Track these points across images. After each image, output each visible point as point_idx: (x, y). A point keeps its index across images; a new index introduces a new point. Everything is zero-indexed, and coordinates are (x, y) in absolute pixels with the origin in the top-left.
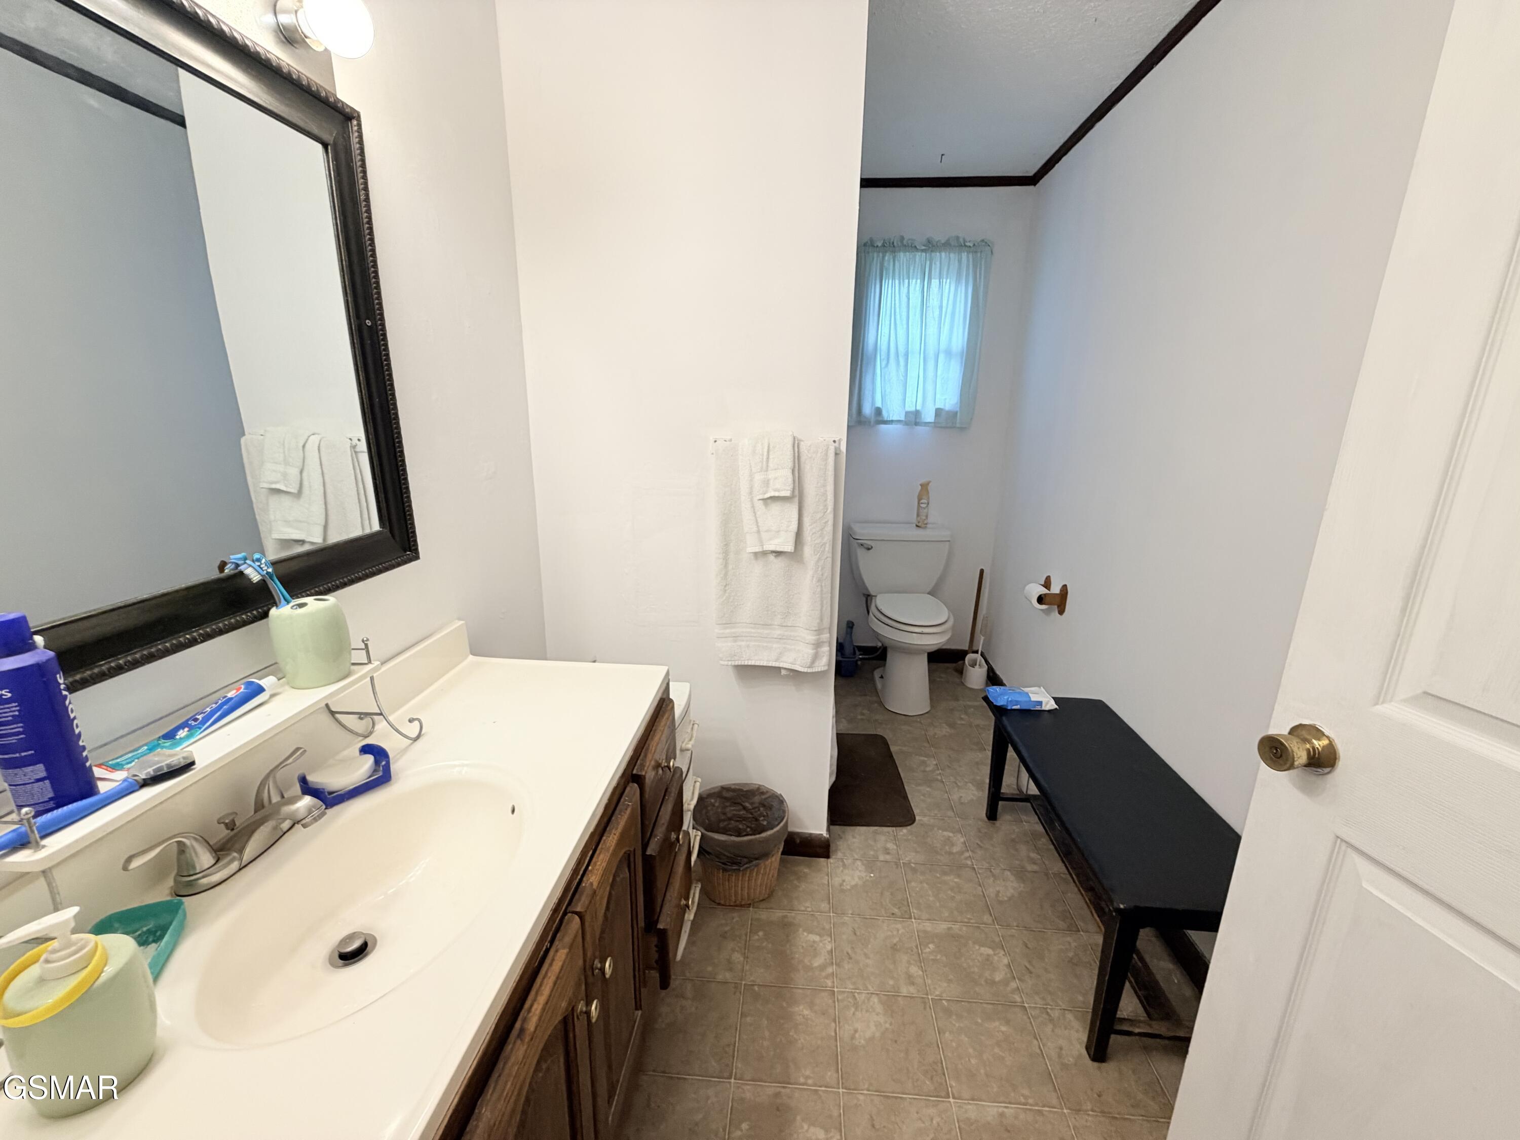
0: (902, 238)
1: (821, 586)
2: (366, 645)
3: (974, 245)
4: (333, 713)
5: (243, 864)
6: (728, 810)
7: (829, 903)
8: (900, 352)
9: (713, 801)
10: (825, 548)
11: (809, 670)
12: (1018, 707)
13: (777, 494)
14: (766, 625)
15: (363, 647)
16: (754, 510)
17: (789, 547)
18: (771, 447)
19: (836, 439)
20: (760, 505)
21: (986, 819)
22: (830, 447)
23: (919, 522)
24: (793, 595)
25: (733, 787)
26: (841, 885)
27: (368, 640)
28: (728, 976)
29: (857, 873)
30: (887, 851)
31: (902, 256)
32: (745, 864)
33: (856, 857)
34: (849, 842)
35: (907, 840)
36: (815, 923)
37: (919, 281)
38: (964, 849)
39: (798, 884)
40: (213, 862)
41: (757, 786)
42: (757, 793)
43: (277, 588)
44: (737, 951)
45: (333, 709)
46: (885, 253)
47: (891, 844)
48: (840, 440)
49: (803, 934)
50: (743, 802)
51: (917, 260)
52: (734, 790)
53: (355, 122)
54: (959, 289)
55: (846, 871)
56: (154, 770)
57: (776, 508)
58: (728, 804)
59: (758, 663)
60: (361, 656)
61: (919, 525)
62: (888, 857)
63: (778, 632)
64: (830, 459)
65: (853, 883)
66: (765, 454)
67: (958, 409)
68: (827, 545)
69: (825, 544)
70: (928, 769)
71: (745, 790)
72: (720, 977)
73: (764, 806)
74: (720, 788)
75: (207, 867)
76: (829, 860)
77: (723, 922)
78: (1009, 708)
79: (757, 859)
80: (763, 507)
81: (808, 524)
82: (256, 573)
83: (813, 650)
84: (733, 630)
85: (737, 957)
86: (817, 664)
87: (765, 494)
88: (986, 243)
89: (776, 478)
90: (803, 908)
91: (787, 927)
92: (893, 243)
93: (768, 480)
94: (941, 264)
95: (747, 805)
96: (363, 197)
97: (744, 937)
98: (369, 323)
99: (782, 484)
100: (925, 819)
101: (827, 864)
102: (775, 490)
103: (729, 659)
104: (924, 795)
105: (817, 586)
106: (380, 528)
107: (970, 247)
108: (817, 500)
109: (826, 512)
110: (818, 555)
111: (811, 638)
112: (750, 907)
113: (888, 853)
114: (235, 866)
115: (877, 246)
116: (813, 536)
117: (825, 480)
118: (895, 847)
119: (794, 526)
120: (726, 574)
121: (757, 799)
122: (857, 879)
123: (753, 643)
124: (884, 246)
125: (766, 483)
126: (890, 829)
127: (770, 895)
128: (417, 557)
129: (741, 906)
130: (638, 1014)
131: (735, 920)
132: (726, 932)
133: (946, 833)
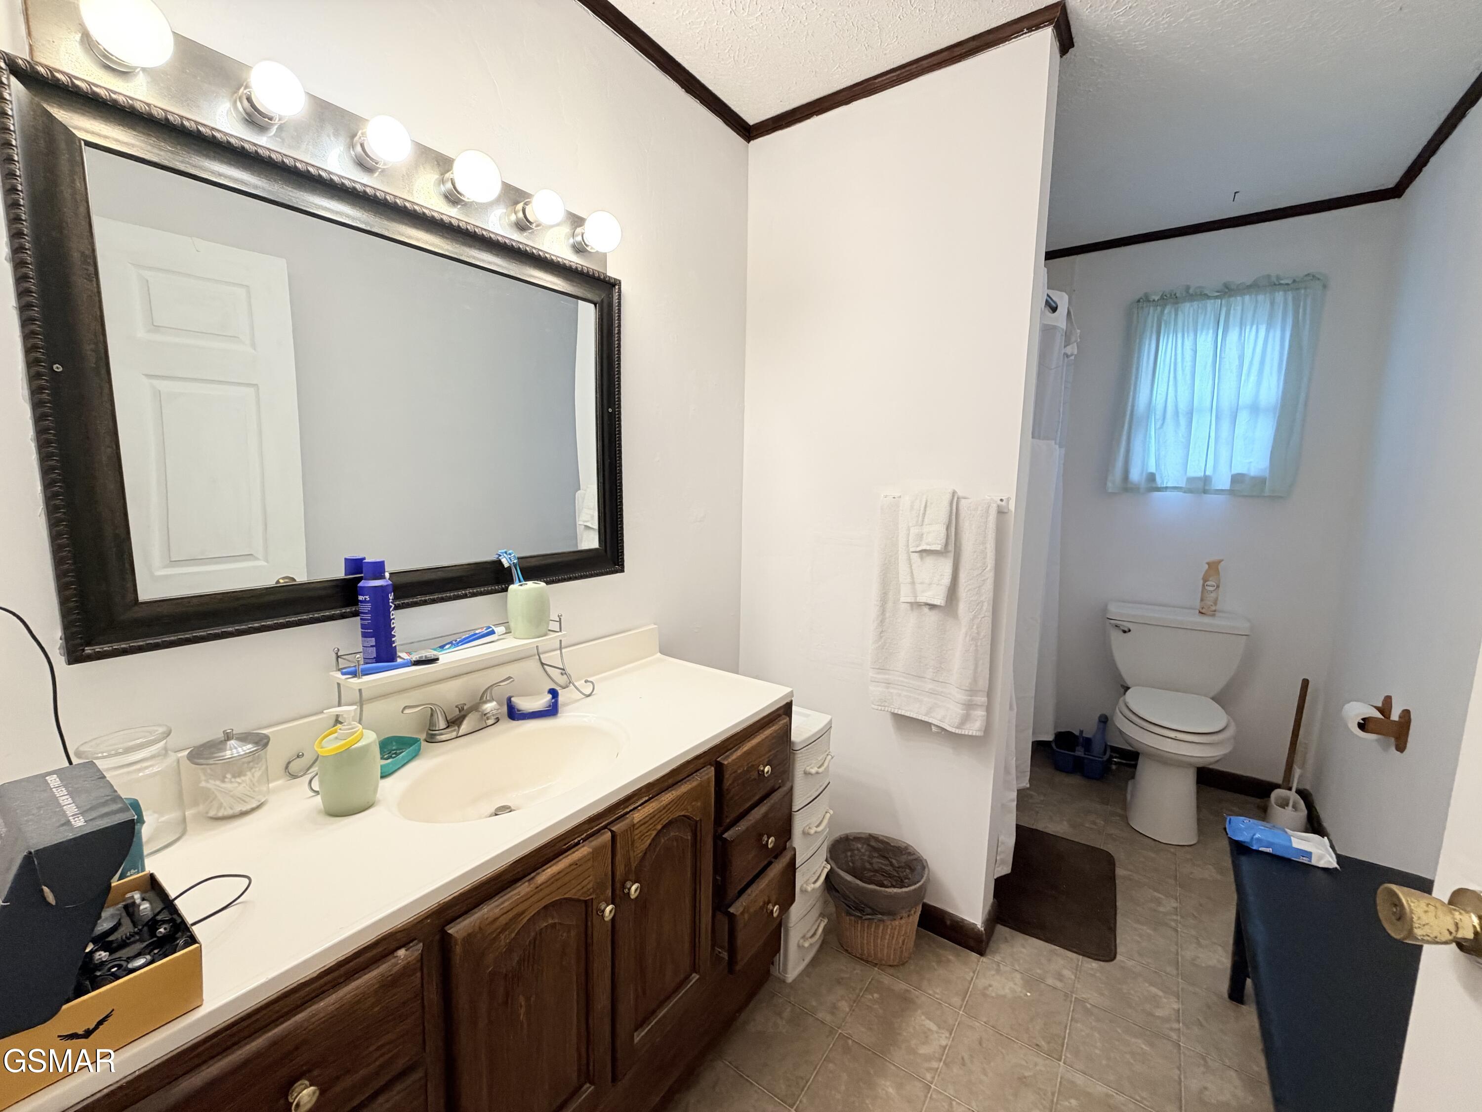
0: (1188, 288)
1: (976, 646)
2: (560, 619)
3: (1294, 281)
4: (543, 664)
5: (460, 734)
6: (875, 860)
7: (963, 1000)
8: (1180, 411)
9: (860, 846)
10: (982, 607)
11: (958, 731)
12: (1269, 850)
13: (928, 548)
14: (920, 677)
15: (558, 620)
16: (910, 562)
17: (939, 601)
18: (929, 503)
19: (1003, 498)
20: (915, 556)
21: (1226, 996)
22: (992, 505)
23: (1202, 608)
24: (947, 651)
25: (881, 838)
26: (986, 988)
27: (561, 616)
28: (828, 1018)
29: (1011, 984)
30: (1060, 977)
31: (1188, 308)
32: (868, 915)
33: (1017, 968)
34: (1015, 950)
35: (1093, 976)
36: (938, 1013)
37: (1211, 331)
38: (1173, 1017)
39: (936, 967)
40: (445, 727)
41: (905, 845)
42: (904, 852)
43: (516, 573)
44: (846, 1001)
45: (543, 662)
46: (1164, 307)
47: (1070, 973)
48: (1008, 499)
49: (920, 1016)
50: (891, 858)
51: (1209, 309)
52: (882, 842)
53: (617, 287)
54: (1271, 335)
55: (998, 977)
56: (419, 657)
57: (930, 561)
58: (876, 855)
59: (908, 714)
60: (555, 626)
61: (1203, 611)
62: (1059, 985)
63: (929, 686)
64: (991, 517)
65: (1002, 993)
66: (922, 509)
67: (1267, 474)
68: (986, 604)
69: (983, 602)
70: (1161, 909)
71: (892, 844)
72: (820, 1015)
73: (910, 868)
74: (867, 835)
75: (441, 728)
76: (982, 958)
77: (844, 968)
78: (1254, 848)
79: (882, 914)
80: (919, 560)
81: (964, 581)
82: (507, 562)
83: (962, 710)
84: (887, 676)
85: (844, 1006)
86: (968, 726)
87: (917, 547)
88: (1314, 276)
89: (929, 533)
90: (931, 992)
91: (906, 1003)
92: (1175, 294)
93: (922, 535)
94: (1242, 310)
95: (894, 861)
96: (616, 332)
97: (857, 991)
98: (610, 410)
99: (934, 537)
100: (1130, 963)
101: (979, 961)
102: (928, 544)
103: (880, 703)
104: (1141, 936)
105: (971, 644)
106: (600, 546)
107: (1287, 284)
108: (975, 556)
109: (984, 570)
110: (973, 613)
111: (961, 697)
112: (875, 967)
113: (1061, 981)
114: (454, 734)
115: (1154, 301)
116: (969, 593)
117: (985, 537)
118: (1073, 977)
119: (947, 580)
120: (882, 621)
121: (904, 858)
122: (1007, 991)
123: (905, 693)
124: (1164, 299)
125: (920, 537)
126: (1075, 956)
127: (903, 964)
128: (622, 571)
129: (867, 962)
130: (695, 977)
131: (855, 972)
132: (842, 979)
133: (1154, 990)
